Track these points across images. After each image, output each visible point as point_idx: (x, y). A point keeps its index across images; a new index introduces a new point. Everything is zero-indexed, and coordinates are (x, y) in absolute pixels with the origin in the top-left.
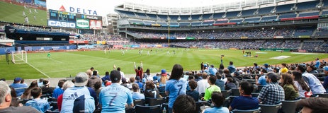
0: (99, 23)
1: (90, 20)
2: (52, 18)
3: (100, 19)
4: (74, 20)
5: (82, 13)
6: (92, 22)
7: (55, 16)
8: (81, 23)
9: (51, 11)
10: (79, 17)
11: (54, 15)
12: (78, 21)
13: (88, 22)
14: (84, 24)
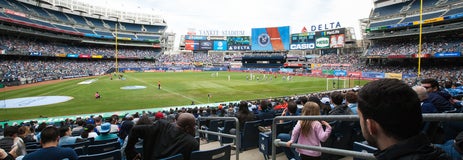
0: (341, 38)
1: (330, 36)
2: (294, 42)
3: (343, 31)
4: (313, 40)
5: (323, 29)
6: (333, 39)
7: (297, 40)
8: (320, 42)
9: (293, 36)
10: (319, 35)
11: (295, 39)
12: (318, 40)
13: (327, 39)
14: (324, 42)
